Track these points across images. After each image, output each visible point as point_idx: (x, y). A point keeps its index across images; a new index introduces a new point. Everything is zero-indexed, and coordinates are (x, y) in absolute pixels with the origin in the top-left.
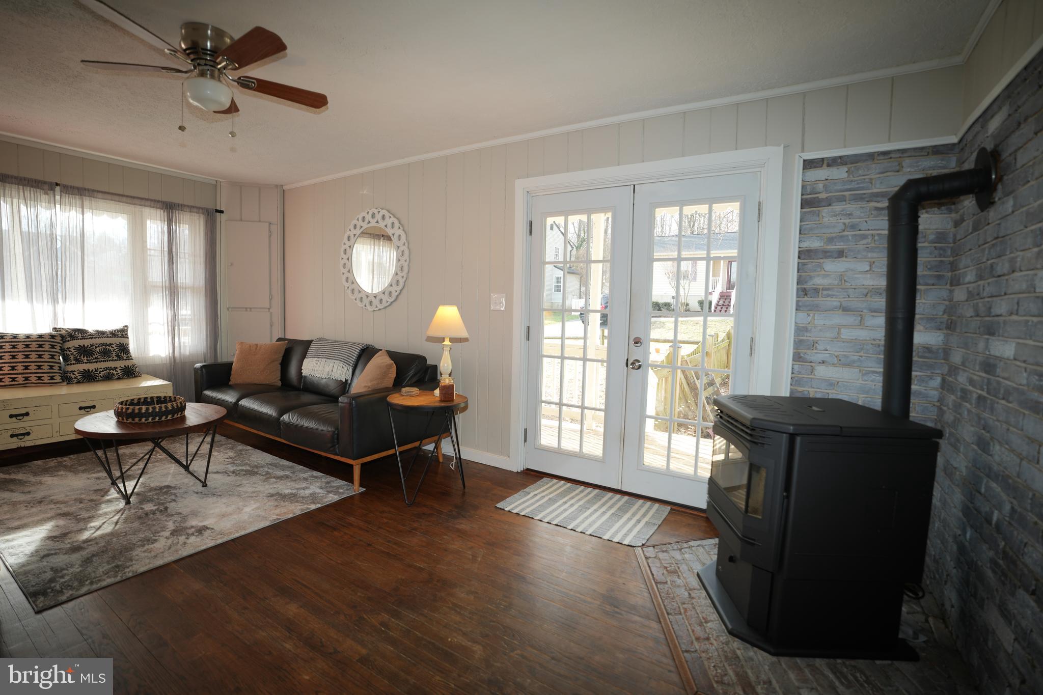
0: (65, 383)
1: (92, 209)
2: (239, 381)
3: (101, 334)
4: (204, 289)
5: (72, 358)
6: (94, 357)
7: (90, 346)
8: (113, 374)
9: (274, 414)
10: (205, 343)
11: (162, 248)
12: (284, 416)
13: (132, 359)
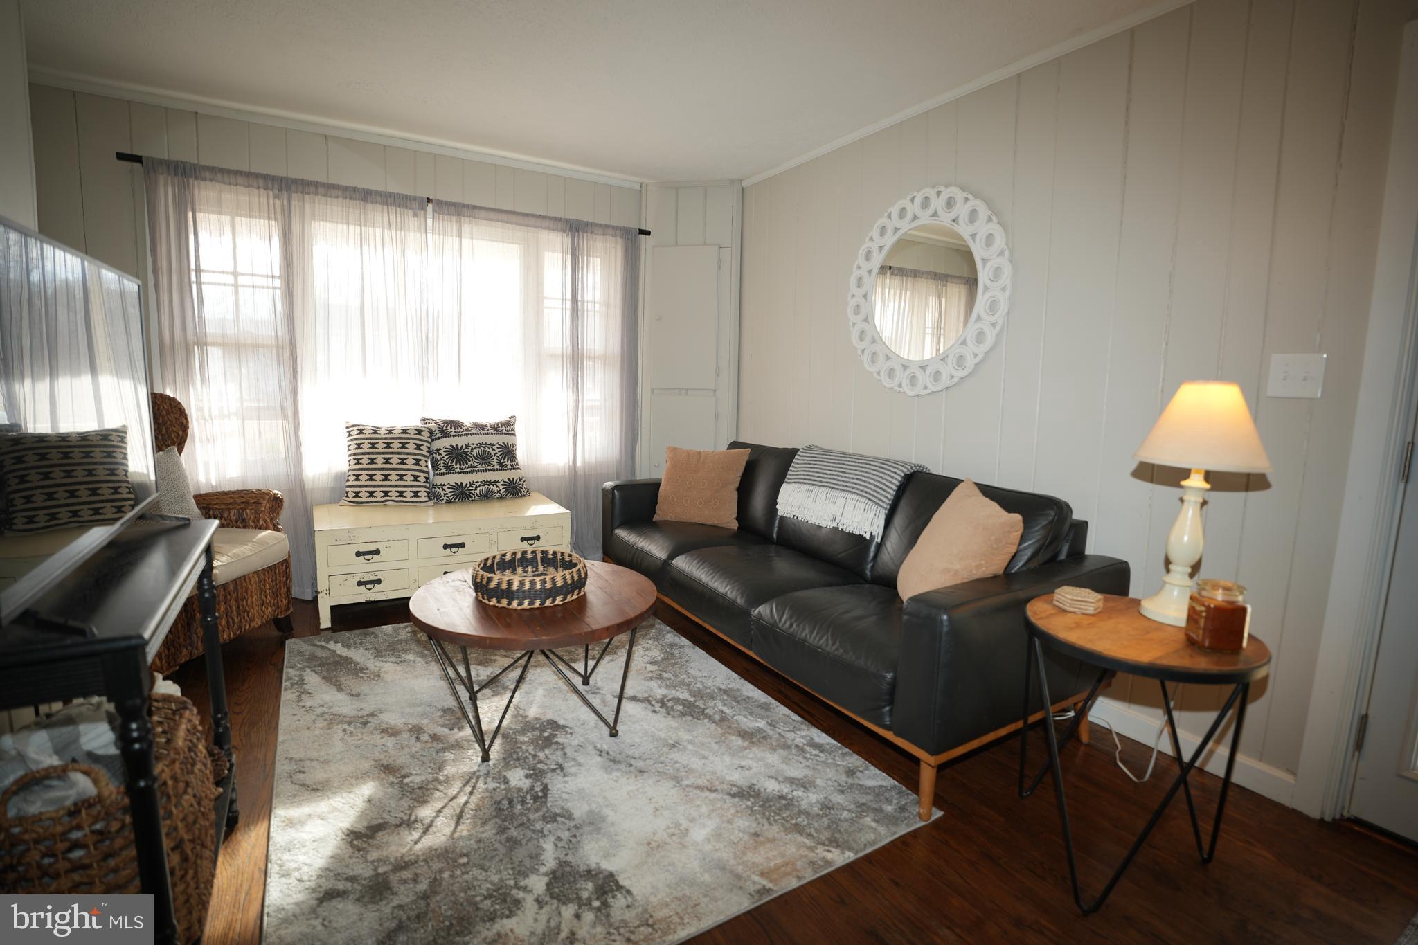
0: (432, 503)
1: (472, 238)
2: (670, 517)
3: (479, 428)
4: (619, 359)
5: (442, 465)
6: (469, 463)
7: (464, 447)
8: (493, 491)
9: (739, 601)
10: (618, 444)
11: (564, 294)
12: (761, 608)
13: (518, 468)
